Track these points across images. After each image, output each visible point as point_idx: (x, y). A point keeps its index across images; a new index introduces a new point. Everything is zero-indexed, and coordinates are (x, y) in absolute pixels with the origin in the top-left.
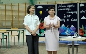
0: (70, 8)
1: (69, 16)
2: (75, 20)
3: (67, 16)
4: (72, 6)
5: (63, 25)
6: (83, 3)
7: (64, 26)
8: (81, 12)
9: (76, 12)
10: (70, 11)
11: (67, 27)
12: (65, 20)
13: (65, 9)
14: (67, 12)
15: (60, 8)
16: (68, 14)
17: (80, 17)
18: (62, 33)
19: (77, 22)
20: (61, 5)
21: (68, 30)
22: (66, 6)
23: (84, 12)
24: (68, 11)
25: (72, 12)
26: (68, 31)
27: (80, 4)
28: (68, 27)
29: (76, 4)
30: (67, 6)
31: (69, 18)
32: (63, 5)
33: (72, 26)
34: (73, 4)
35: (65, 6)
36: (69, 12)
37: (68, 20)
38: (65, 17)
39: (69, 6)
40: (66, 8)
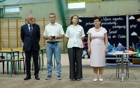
0: (117, 21)
1: (115, 32)
2: (124, 37)
3: (113, 32)
4: (120, 19)
6: (133, 16)
7: (109, 44)
8: (131, 27)
9: (124, 27)
10: (117, 25)
11: (113, 46)
12: (110, 37)
13: (110, 23)
14: (113, 27)
15: (104, 22)
16: (114, 30)
17: (130, 33)
19: (126, 39)
20: (105, 17)
21: (114, 49)
23: (135, 26)
24: (114, 25)
25: (120, 27)
26: (115, 51)
27: (130, 16)
29: (124, 17)
30: (113, 19)
31: (115, 34)
32: (108, 17)
33: (120, 44)
34: (121, 17)
35: (110, 20)
36: (115, 27)
37: (114, 37)
38: (111, 33)
39: (116, 19)
40: (112, 21)
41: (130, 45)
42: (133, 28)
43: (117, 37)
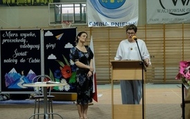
0: (27, 38)
1: (25, 54)
2: (37, 61)
3: (21, 54)
4: (31, 35)
5: (13, 71)
6: (51, 31)
7: (15, 72)
8: (48, 46)
10: (26, 44)
11: (21, 75)
12: (16, 61)
13: (17, 41)
14: (21, 46)
15: (7, 38)
16: (23, 50)
17: (46, 56)
18: (10, 85)
19: (40, 64)
20: (8, 31)
21: (23, 79)
22: (19, 35)
23: (53, 46)
24: (22, 43)
25: (31, 47)
26: (23, 82)
27: (45, 31)
28: (22, 73)
29: (37, 32)
30: (21, 35)
31: (24, 57)
32: (13, 32)
33: (31, 72)
34: (33, 31)
35: (17, 35)
36: (24, 46)
37: (22, 61)
38: (17, 54)
39: (25, 35)
40: (20, 38)
41: (47, 72)
42: (50, 48)
43: (27, 61)
